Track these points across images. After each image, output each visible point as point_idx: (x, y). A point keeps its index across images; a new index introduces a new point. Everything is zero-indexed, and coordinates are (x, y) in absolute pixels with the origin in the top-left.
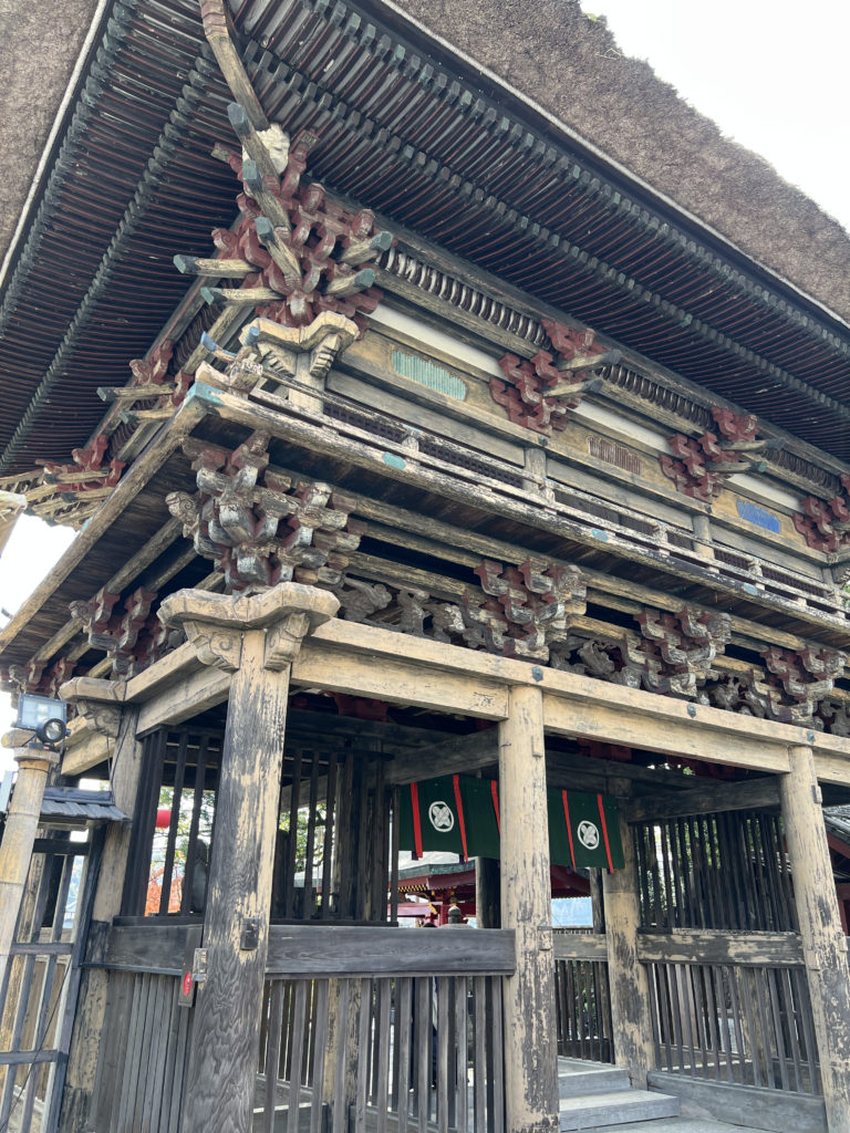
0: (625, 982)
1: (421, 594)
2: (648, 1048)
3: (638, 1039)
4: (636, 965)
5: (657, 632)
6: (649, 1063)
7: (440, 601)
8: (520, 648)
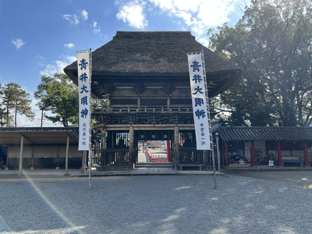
1: (120, 119)
8: (130, 123)
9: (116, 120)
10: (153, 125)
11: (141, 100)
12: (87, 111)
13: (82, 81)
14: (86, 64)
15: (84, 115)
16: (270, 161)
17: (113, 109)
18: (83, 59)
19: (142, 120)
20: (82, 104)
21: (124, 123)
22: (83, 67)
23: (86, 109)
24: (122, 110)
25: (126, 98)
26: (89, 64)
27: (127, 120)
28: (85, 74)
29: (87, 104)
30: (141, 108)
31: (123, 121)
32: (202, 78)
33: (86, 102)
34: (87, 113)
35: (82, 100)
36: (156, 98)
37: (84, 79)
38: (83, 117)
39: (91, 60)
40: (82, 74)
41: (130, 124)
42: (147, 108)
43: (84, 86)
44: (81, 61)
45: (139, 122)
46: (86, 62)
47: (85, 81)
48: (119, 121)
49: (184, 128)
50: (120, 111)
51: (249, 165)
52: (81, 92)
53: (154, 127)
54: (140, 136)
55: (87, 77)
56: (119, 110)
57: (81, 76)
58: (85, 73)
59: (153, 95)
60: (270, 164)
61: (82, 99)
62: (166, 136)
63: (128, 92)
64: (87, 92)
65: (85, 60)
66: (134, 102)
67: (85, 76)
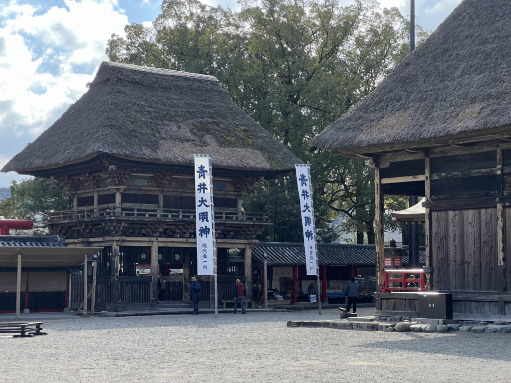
0: (185, 285)
1: (138, 228)
2: (189, 297)
3: (187, 295)
4: (188, 282)
5: (181, 227)
6: (189, 300)
7: (141, 229)
8: (154, 235)
9: (133, 229)
10: (185, 240)
11: (164, 196)
12: (209, 229)
13: (200, 192)
14: (205, 173)
15: (203, 234)
16: (311, 296)
17: (138, 213)
18: (201, 166)
19: (168, 231)
20: (200, 220)
21: (144, 235)
22: (202, 176)
23: (206, 227)
24: (150, 215)
25: (143, 193)
26: (208, 172)
27: (148, 230)
28: (204, 185)
29: (207, 221)
30: (164, 211)
31: (143, 231)
32: (309, 194)
33: (207, 218)
34: (209, 231)
35: (200, 216)
36: (184, 195)
37: (202, 190)
38: (202, 236)
39: (211, 168)
40: (200, 184)
41: (154, 237)
42: (183, 212)
43: (202, 198)
44: (199, 168)
45: (165, 234)
46: (205, 169)
47: (204, 192)
48: (138, 232)
49: (224, 244)
50: (147, 215)
51: (289, 302)
52: (199, 206)
53: (187, 242)
54: (141, 255)
55: (207, 189)
56: (144, 215)
57: (199, 186)
58: (204, 183)
59: (181, 190)
60: (311, 299)
61: (200, 214)
62: (178, 255)
63: (144, 182)
64: (207, 206)
65: (204, 167)
66: (153, 199)
67: (204, 187)
